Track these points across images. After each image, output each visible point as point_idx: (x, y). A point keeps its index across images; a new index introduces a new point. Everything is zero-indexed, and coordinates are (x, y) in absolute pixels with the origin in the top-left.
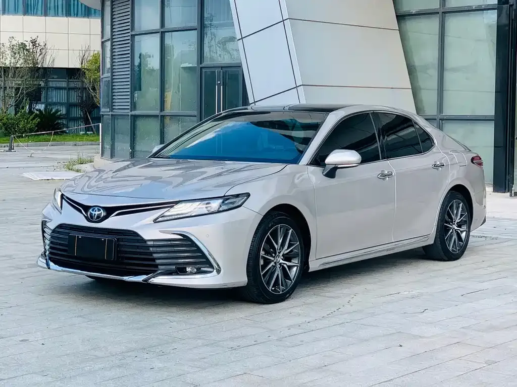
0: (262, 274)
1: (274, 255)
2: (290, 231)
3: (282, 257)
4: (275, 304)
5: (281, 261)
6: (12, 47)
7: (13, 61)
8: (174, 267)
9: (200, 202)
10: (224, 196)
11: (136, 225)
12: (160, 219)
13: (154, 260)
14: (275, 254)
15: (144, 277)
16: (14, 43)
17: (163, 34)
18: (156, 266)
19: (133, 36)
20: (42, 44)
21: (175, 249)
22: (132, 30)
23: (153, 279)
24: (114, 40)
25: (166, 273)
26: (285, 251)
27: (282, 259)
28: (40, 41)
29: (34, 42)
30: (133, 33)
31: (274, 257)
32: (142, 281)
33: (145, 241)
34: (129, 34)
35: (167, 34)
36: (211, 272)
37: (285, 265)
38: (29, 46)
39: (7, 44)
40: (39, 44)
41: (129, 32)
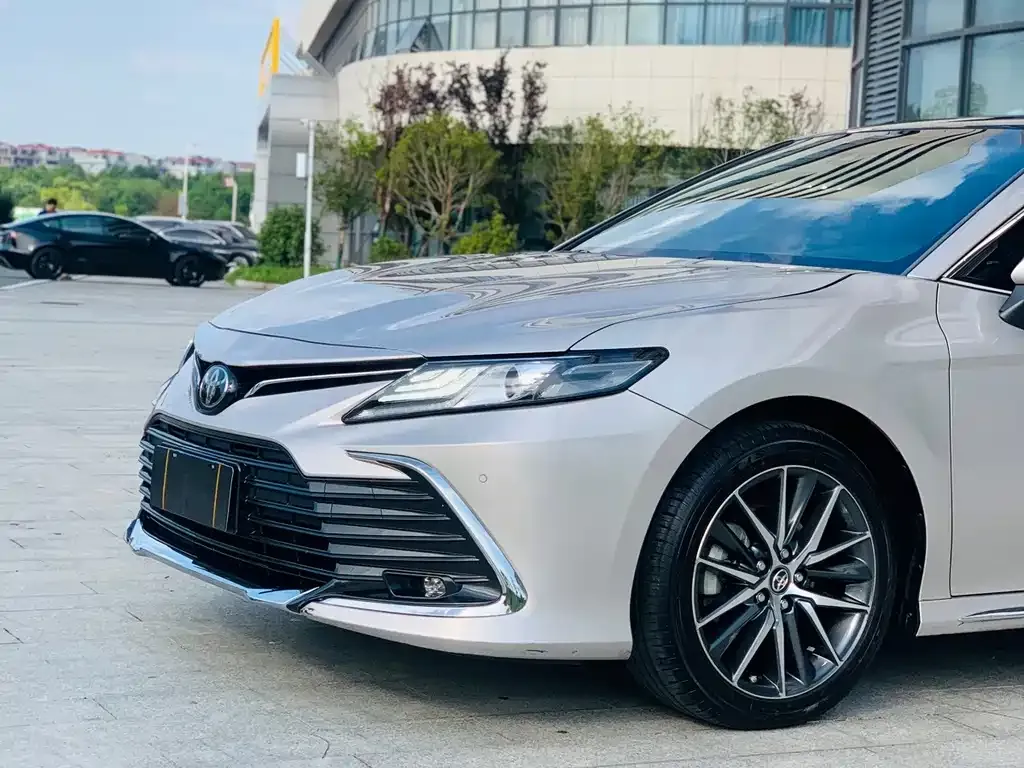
0: (699, 626)
1: (761, 565)
2: (836, 491)
3: (800, 578)
4: (763, 734)
5: (793, 589)
6: (748, 106)
7: (747, 134)
8: (377, 572)
9: (483, 368)
10: (569, 352)
11: (289, 428)
12: (366, 414)
13: (324, 542)
14: (768, 562)
15: (293, 595)
16: (754, 98)
17: (969, 41)
18: (331, 563)
19: (907, 49)
20: (814, 103)
21: (386, 512)
22: (905, 36)
23: (312, 605)
24: (871, 62)
25: (349, 588)
26: (811, 553)
27: (799, 585)
28: (811, 97)
29: (797, 100)
30: (907, 42)
31: (761, 574)
32: (288, 606)
33: (304, 480)
34: (898, 47)
35: (978, 41)
36: (490, 601)
37: (807, 606)
38: (787, 107)
39: (739, 102)
40: (807, 103)
41: (897, 43)
